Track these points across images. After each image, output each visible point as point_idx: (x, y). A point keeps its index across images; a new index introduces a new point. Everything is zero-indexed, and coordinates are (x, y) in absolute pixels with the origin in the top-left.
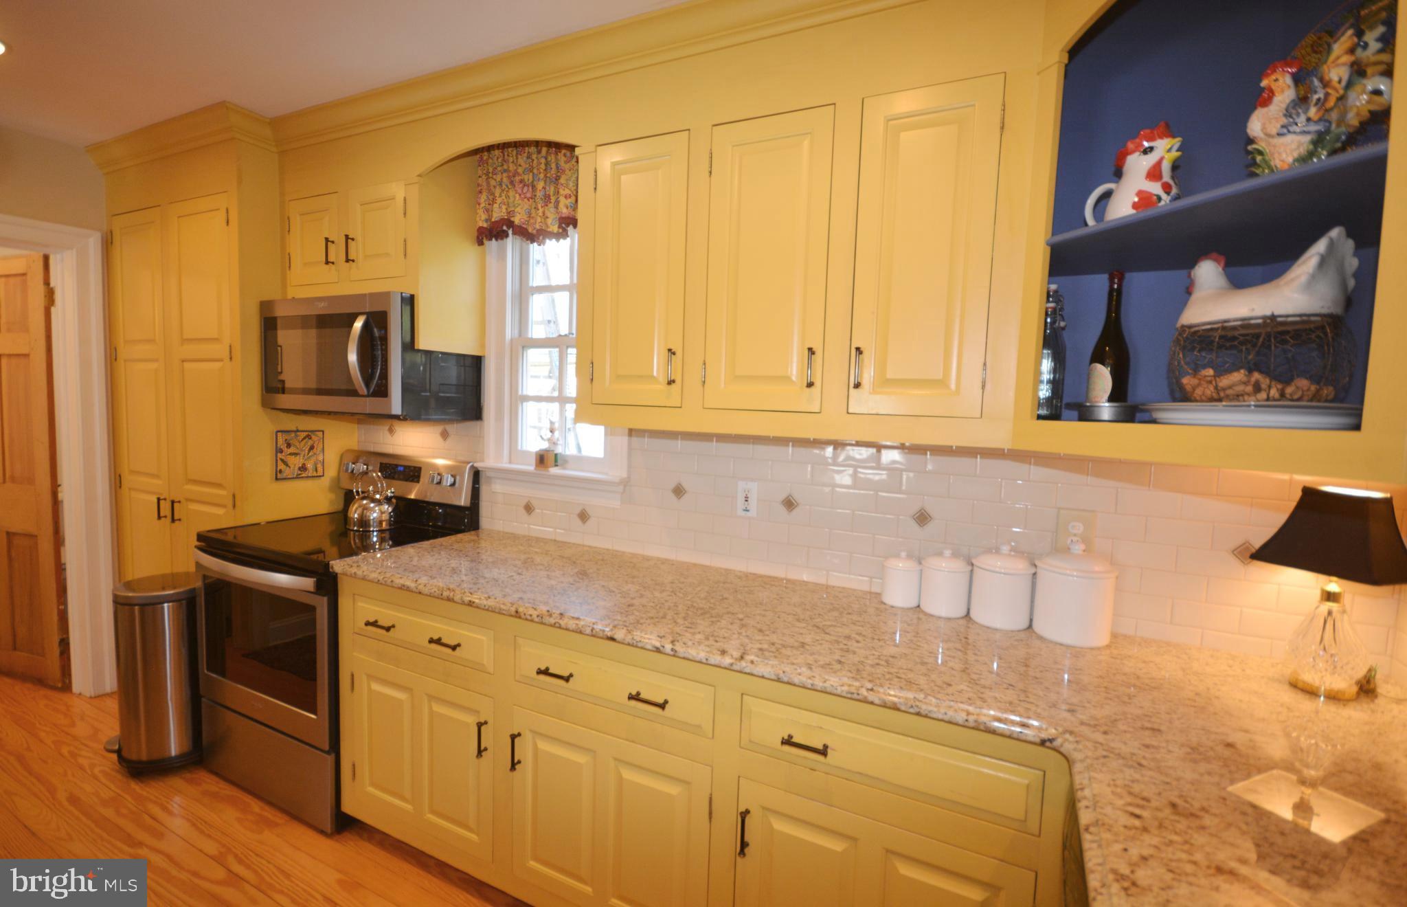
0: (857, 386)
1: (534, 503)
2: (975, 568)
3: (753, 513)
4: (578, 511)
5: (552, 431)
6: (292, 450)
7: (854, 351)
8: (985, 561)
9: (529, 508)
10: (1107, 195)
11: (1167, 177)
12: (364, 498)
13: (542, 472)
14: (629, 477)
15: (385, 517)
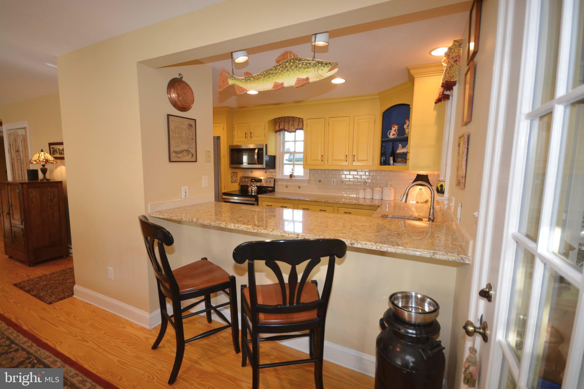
0: (354, 161)
1: (288, 185)
2: (374, 190)
3: (335, 184)
4: (298, 186)
5: (292, 171)
6: (234, 176)
7: (353, 156)
8: (375, 189)
9: (287, 187)
10: (390, 132)
11: (397, 131)
12: (251, 186)
13: (291, 179)
14: (309, 179)
15: (256, 190)
